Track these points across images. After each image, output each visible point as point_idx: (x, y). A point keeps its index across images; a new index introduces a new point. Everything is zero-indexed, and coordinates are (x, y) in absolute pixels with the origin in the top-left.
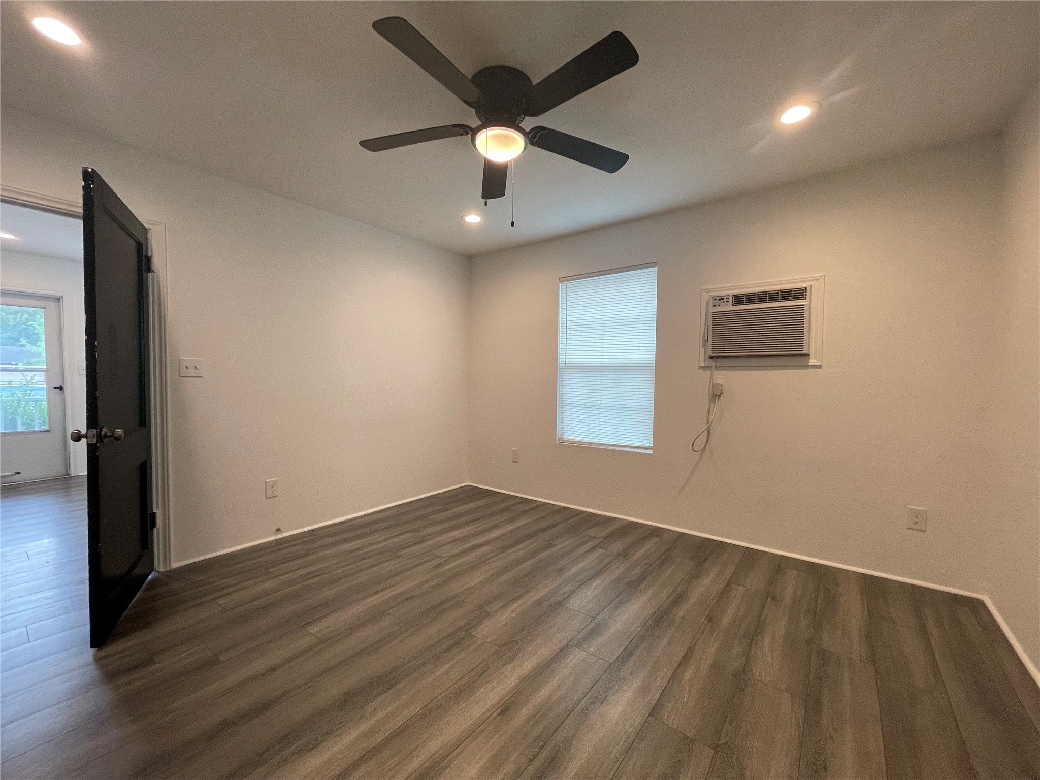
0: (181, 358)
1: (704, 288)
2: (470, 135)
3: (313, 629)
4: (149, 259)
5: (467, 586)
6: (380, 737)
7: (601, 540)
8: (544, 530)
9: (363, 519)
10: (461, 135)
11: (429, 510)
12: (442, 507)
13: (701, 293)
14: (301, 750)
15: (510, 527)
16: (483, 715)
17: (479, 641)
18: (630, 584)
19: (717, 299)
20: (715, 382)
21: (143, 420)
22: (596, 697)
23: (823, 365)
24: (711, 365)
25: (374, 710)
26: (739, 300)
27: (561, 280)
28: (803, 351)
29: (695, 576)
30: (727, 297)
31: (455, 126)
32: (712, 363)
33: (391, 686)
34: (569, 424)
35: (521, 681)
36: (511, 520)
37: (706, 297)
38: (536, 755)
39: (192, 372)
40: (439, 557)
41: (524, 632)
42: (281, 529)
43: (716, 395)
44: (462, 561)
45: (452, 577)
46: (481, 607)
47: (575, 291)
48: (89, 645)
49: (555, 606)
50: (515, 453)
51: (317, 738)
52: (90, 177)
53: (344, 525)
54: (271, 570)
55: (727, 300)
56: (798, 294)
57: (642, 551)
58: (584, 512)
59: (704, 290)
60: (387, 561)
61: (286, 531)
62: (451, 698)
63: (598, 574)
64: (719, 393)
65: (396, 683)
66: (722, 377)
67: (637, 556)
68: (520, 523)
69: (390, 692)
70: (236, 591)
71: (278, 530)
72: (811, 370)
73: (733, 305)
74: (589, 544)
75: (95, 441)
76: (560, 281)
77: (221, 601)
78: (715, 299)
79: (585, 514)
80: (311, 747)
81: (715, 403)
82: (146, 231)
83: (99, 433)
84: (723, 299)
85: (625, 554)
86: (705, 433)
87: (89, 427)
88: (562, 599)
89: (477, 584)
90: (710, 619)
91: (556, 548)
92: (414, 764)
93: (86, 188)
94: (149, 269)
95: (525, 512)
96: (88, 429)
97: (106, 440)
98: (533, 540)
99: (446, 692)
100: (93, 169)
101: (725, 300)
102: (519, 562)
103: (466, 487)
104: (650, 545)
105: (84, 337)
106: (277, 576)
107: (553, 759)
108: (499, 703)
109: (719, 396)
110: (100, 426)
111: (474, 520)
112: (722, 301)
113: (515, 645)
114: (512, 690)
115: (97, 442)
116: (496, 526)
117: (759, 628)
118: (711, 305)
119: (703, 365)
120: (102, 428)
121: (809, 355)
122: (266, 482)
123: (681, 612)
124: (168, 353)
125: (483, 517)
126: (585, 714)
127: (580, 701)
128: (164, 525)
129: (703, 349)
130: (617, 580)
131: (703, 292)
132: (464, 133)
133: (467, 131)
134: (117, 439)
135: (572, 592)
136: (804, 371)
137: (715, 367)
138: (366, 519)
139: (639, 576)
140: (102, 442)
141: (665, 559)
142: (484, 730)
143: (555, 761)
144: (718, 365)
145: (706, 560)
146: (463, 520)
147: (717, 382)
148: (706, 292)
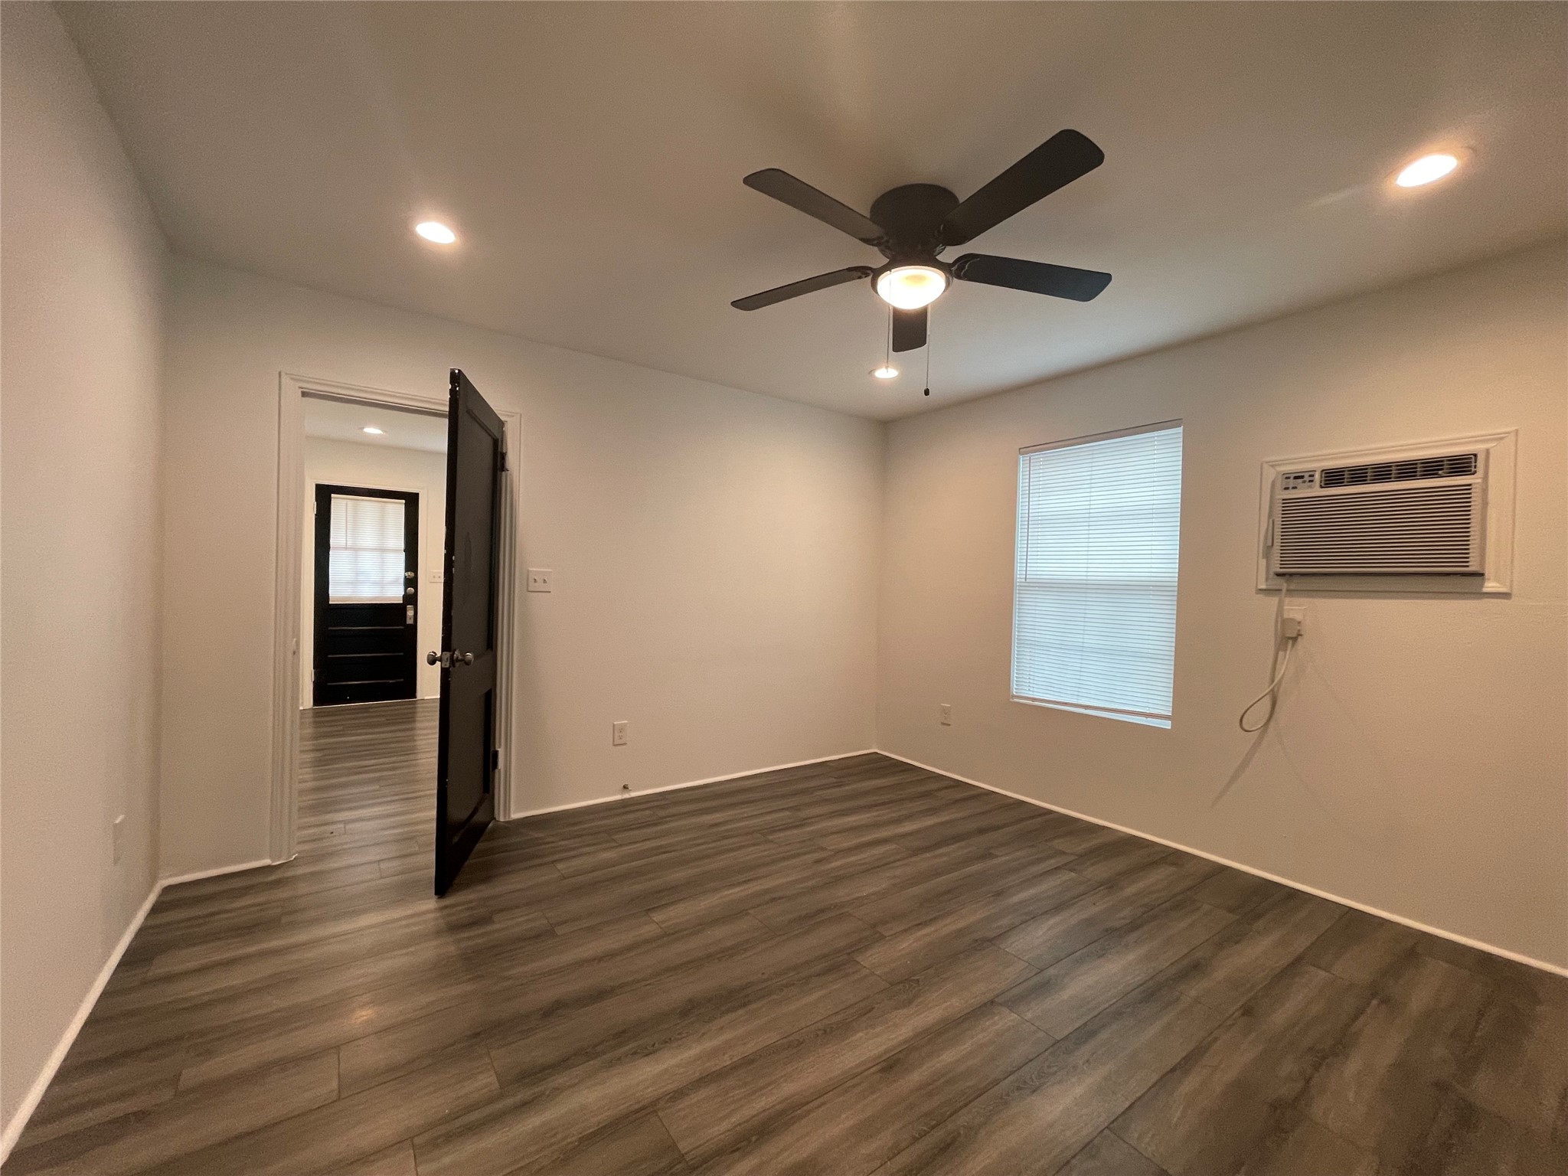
0: (530, 569)
1: (1267, 459)
2: (870, 277)
3: (657, 917)
4: (503, 456)
5: (857, 895)
6: (726, 1061)
7: (1073, 858)
8: (981, 831)
9: (727, 786)
10: (860, 278)
11: (813, 784)
12: (835, 780)
13: (1262, 468)
14: (635, 1053)
15: (930, 821)
16: (857, 1066)
17: (865, 972)
18: (1111, 932)
19: (1292, 478)
20: (1286, 616)
21: (490, 642)
22: (1025, 1082)
23: (1515, 592)
24: (1278, 587)
25: (722, 1028)
26: (1333, 477)
27: (1024, 450)
28: (1467, 566)
29: (1229, 938)
30: (1311, 473)
31: (850, 269)
32: (1283, 584)
33: (745, 1005)
34: (1032, 673)
35: (917, 1035)
36: (933, 811)
37: (1270, 474)
38: (924, 1134)
39: (540, 586)
40: (823, 849)
41: (931, 971)
42: (629, 786)
43: (1289, 638)
44: (853, 859)
45: (838, 880)
46: (874, 926)
47: (1044, 467)
48: (433, 891)
49: (983, 943)
50: (945, 711)
51: (654, 1044)
52: (457, 378)
53: (708, 790)
54: (614, 837)
55: (1311, 479)
56: (1461, 465)
57: (1141, 885)
58: (1051, 812)
59: (1267, 462)
60: (754, 845)
61: (635, 791)
62: (818, 1035)
63: (1057, 909)
64: (1294, 635)
65: (750, 1002)
66: (1299, 608)
67: (1130, 890)
68: (944, 817)
69: (741, 1012)
70: (574, 857)
71: (625, 787)
72: (1486, 601)
73: (1322, 487)
74: (1052, 861)
75: (448, 666)
76: (1020, 453)
77: (560, 866)
78: (1289, 478)
79: (1051, 816)
80: (648, 1052)
81: (1286, 650)
82: (502, 424)
83: (452, 656)
84: (1302, 477)
85: (1111, 885)
86: (1267, 701)
87: (443, 650)
88: (995, 935)
89: (872, 895)
90: (1247, 1011)
91: (995, 861)
92: (763, 1103)
93: (452, 392)
94: (503, 468)
95: (956, 801)
96: (442, 652)
97: (457, 664)
98: (962, 844)
99: (813, 1027)
100: (459, 370)
101: (1307, 478)
102: (937, 873)
103: (874, 755)
104: (1157, 877)
105: (443, 551)
106: (621, 845)
107: (949, 1145)
108: (880, 1056)
109: (1295, 639)
110: (452, 649)
111: (876, 806)
112: (1300, 481)
113: (915, 985)
114: (900, 1044)
115: (450, 667)
116: (909, 817)
117: (1340, 1045)
118: (1279, 486)
119: (1263, 587)
120: (455, 650)
121: (1482, 575)
122: (614, 725)
123: (1194, 989)
124: (517, 563)
125: (891, 802)
126: (1004, 1102)
127: (997, 1082)
128: (506, 767)
129: (1265, 560)
130: (1090, 922)
131: (1265, 466)
132: (864, 276)
133: (867, 273)
134: (468, 663)
135: (1012, 928)
136: (1476, 601)
137: (1288, 590)
138: (734, 785)
139: (1128, 921)
140: (454, 666)
141: (1180, 903)
142: (854, 1086)
143: (948, 1149)
144: (1293, 587)
145: (1258, 917)
146: (862, 802)
147: (1291, 616)
148: (1272, 466)
